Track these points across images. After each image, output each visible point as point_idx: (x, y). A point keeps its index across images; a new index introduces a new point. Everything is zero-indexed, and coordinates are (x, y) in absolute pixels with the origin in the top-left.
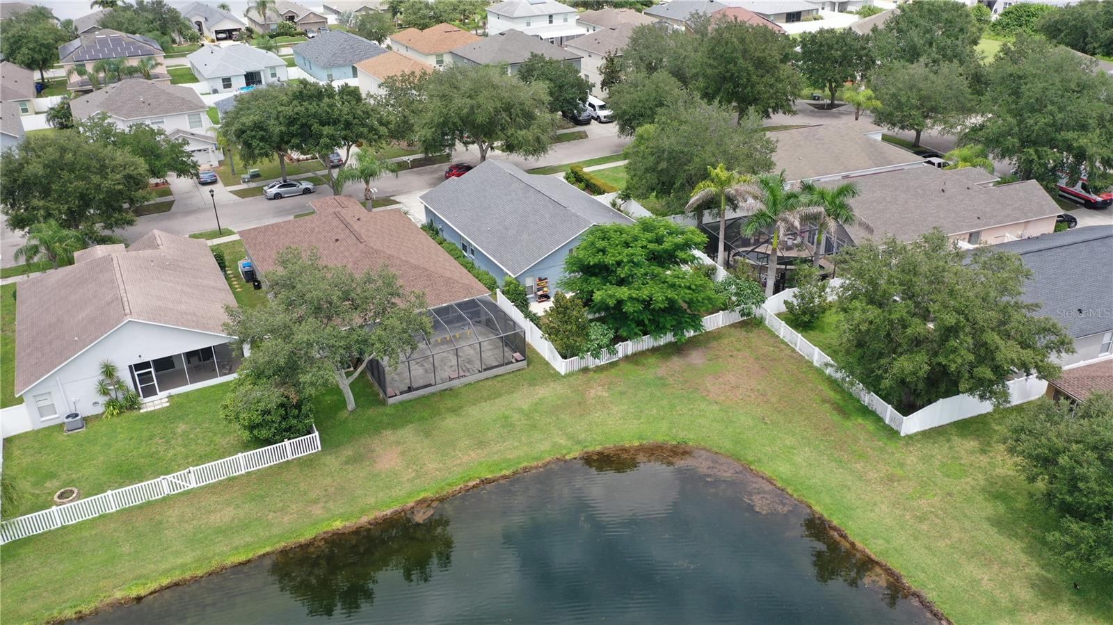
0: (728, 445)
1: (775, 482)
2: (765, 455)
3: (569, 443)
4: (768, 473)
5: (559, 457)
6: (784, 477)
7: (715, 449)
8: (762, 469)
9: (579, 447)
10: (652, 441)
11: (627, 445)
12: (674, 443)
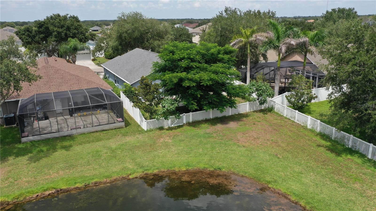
0: (251, 171)
1: (289, 197)
2: (280, 178)
3: (135, 167)
4: (283, 190)
5: (124, 176)
6: (297, 193)
7: (241, 174)
8: (278, 187)
9: (141, 170)
10: (196, 168)
11: (177, 170)
12: (212, 169)
